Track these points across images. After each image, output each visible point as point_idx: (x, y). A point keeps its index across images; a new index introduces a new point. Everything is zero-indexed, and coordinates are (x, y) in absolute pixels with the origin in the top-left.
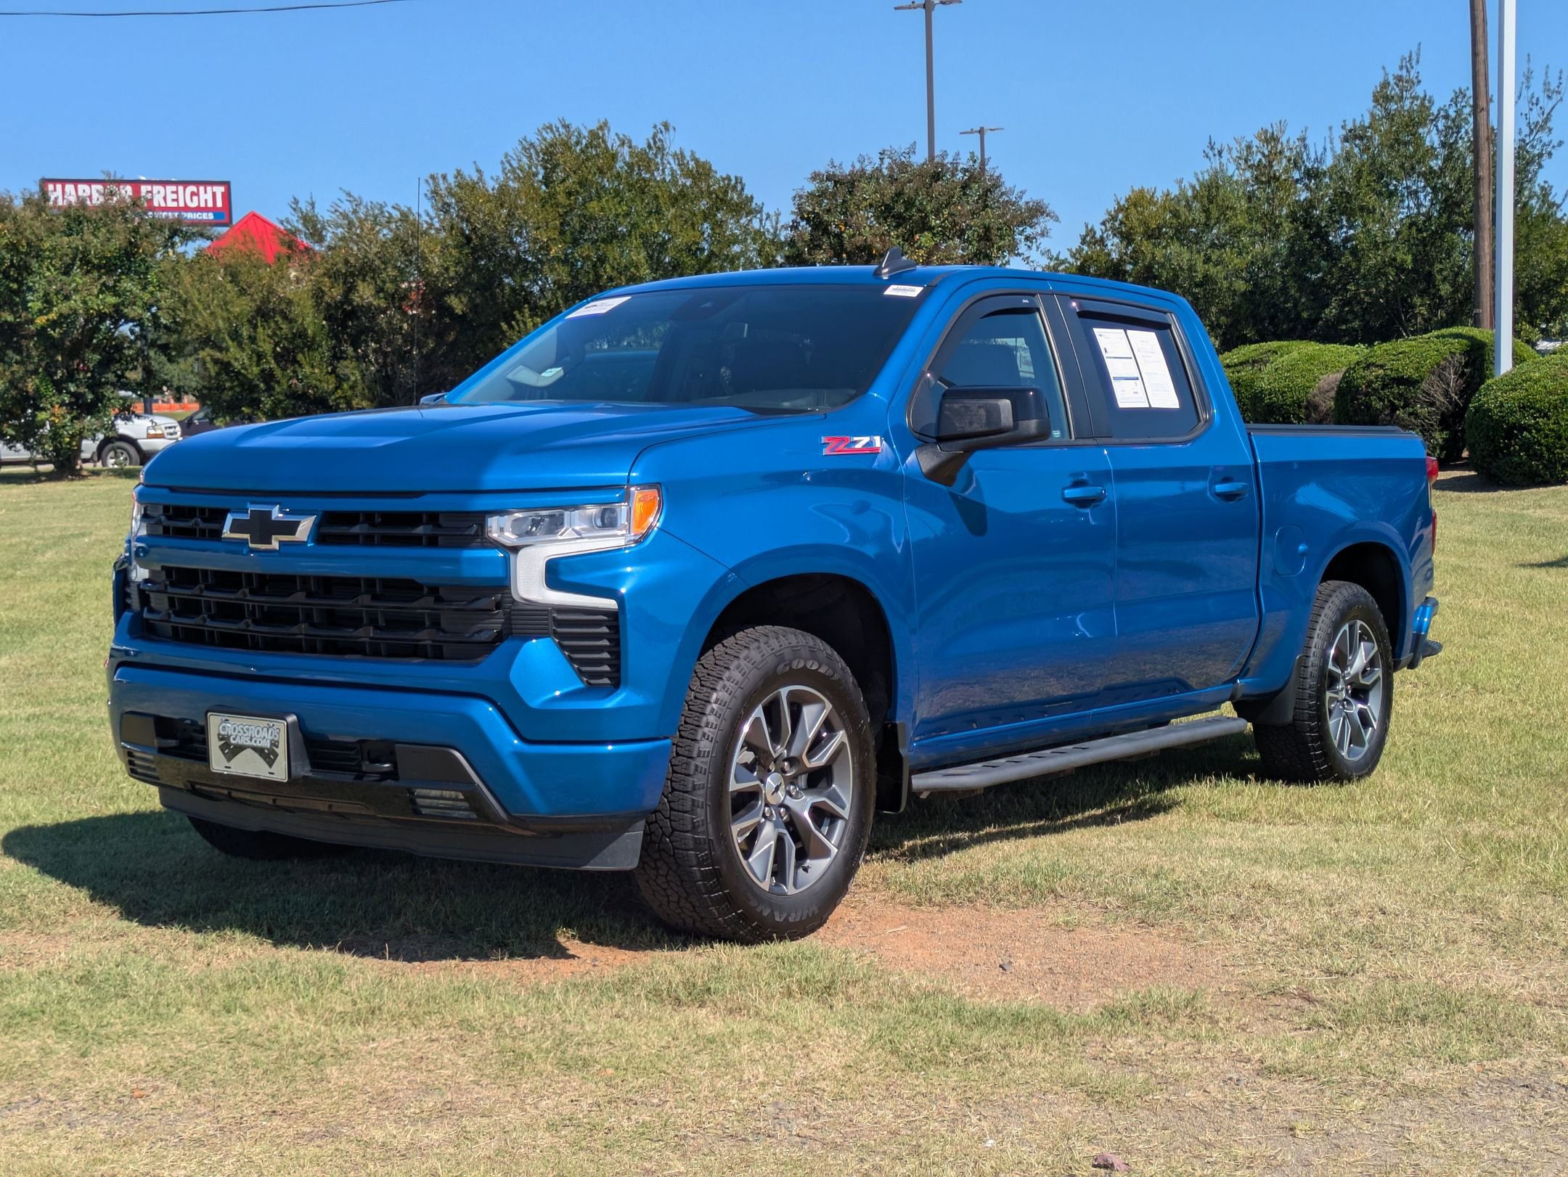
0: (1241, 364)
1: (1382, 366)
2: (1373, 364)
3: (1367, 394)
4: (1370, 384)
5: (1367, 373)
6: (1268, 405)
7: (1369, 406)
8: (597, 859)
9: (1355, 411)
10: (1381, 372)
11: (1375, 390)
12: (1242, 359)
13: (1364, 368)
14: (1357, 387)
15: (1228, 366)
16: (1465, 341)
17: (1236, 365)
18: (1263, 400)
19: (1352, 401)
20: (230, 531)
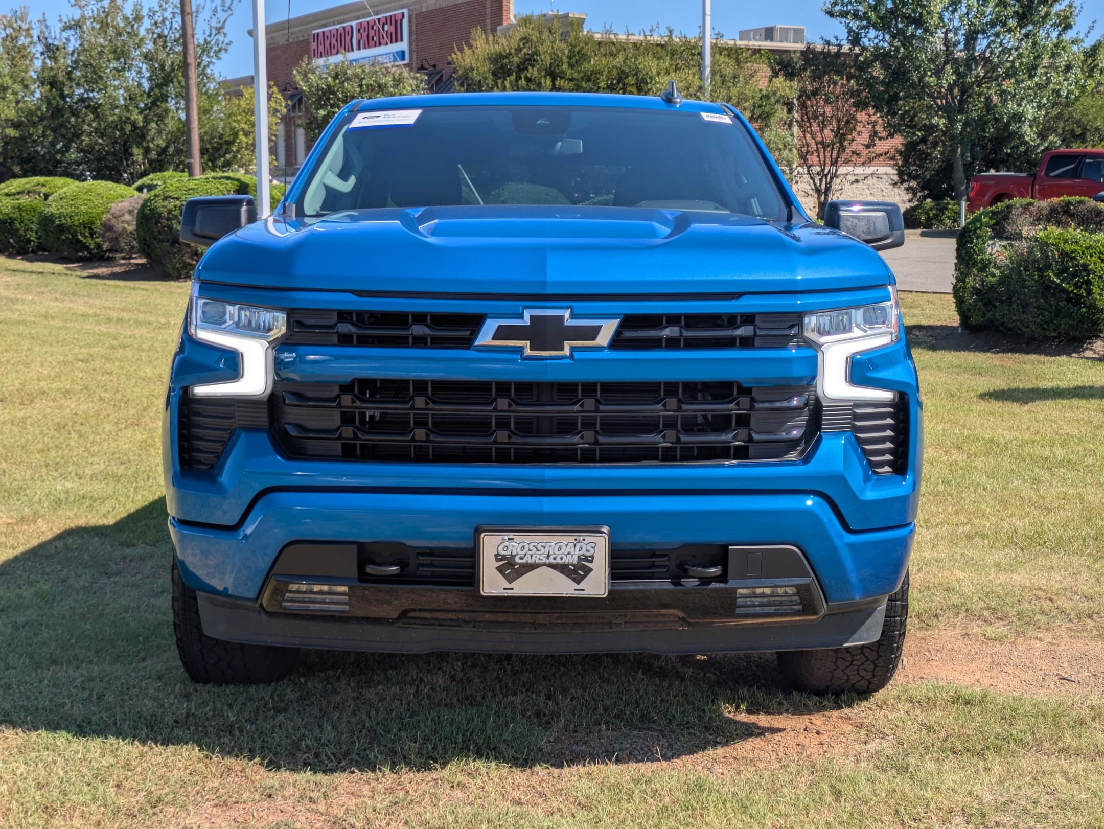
0: (19, 193)
1: (177, 199)
2: (170, 197)
3: (168, 219)
4: (170, 211)
5: (166, 203)
6: (59, 226)
7: (170, 228)
8: (855, 636)
9: (159, 232)
10: (178, 203)
11: (175, 216)
12: (19, 190)
13: (163, 200)
14: (160, 214)
15: (7, 195)
16: (236, 183)
17: (14, 194)
18: (53, 222)
19: (156, 224)
20: (493, 339)
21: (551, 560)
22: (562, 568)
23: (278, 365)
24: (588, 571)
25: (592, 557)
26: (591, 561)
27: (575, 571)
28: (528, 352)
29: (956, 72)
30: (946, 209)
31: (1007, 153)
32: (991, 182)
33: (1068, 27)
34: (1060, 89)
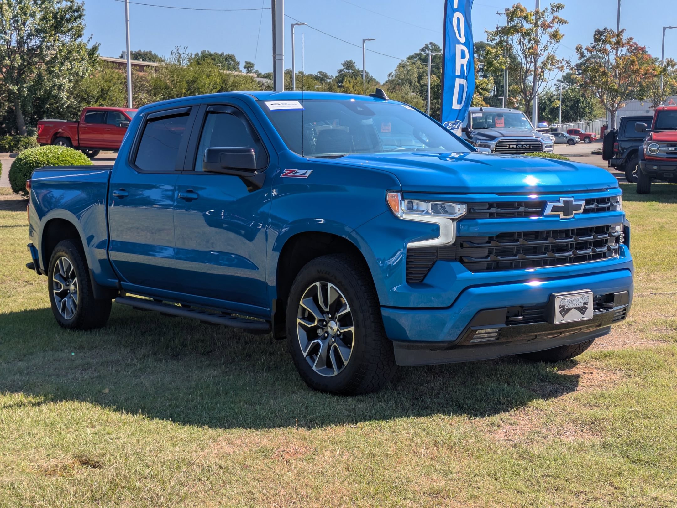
20: (552, 211)
21: (576, 306)
22: (578, 309)
23: (458, 229)
24: (586, 308)
25: (588, 303)
26: (587, 305)
27: (582, 310)
28: (562, 216)
29: (22, 58)
30: (21, 141)
31: (47, 108)
32: (51, 125)
33: (80, 36)
34: (79, 71)
